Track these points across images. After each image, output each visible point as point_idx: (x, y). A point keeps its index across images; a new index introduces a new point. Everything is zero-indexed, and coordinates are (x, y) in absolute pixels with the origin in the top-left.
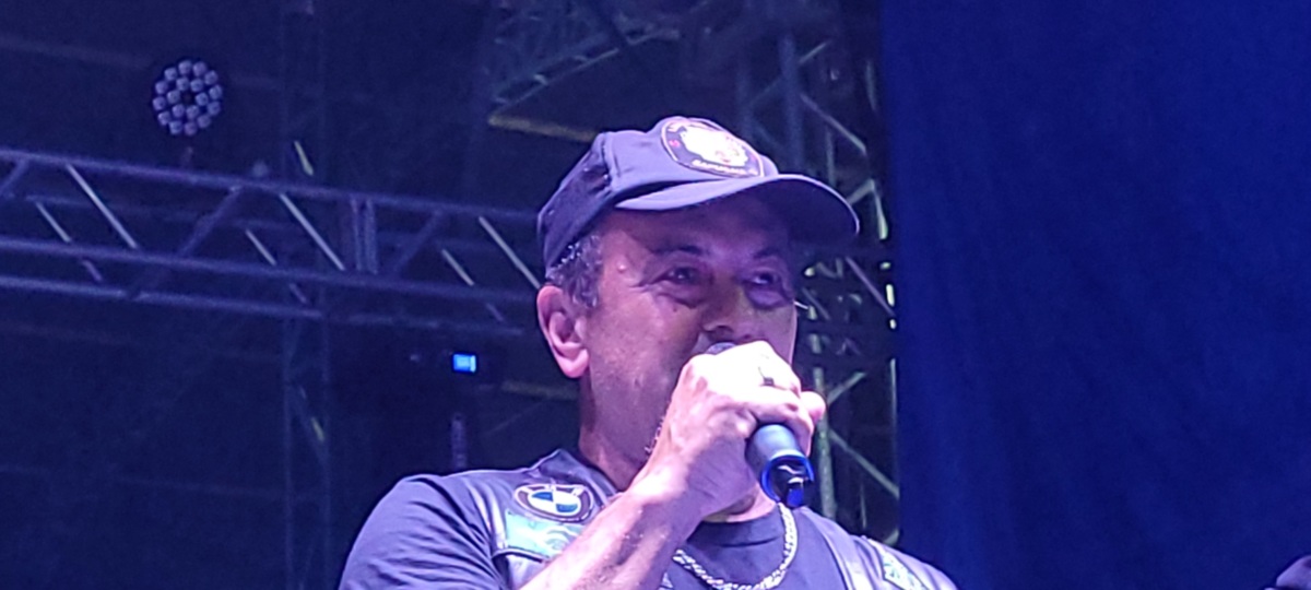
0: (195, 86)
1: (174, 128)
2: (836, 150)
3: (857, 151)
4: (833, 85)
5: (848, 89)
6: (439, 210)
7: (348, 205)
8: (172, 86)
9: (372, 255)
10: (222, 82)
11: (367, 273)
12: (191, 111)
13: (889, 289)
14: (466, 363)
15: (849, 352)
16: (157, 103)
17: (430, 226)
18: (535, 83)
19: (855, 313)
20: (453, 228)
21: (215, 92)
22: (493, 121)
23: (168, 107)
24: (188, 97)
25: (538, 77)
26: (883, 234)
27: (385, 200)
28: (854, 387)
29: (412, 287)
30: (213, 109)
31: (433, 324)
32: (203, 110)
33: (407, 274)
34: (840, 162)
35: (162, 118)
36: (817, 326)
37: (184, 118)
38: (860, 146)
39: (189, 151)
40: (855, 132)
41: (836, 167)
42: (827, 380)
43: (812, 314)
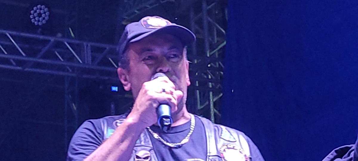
0: (42, 12)
1: (36, 23)
2: (217, 33)
3: (223, 33)
4: (216, 15)
5: (220, 16)
6: (108, 47)
7: (83, 45)
8: (36, 12)
9: (90, 59)
10: (49, 11)
11: (88, 64)
12: (41, 19)
14: (115, 89)
15: (220, 88)
16: (31, 16)
17: (106, 52)
19: (221, 77)
20: (112, 52)
21: (47, 14)
22: (124, 23)
23: (34, 18)
24: (40, 15)
25: (136, 11)
28: (220, 98)
30: (47, 18)
32: (44, 19)
33: (99, 64)
34: (218, 36)
35: (33, 20)
36: (211, 81)
37: (39, 21)
38: (224, 31)
39: (40, 30)
40: (222, 27)
41: (217, 37)
42: (213, 95)
43: (210, 77)
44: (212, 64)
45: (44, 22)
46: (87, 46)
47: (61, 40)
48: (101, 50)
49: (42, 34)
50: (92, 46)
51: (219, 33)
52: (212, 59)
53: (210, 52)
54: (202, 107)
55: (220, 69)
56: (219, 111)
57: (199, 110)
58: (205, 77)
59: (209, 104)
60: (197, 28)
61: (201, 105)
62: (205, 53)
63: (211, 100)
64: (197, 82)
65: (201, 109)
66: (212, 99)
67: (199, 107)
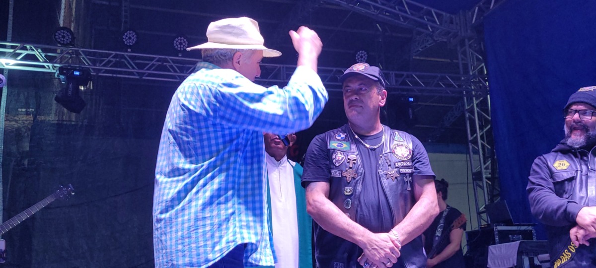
0: (363, 55)
2: (476, 59)
3: (480, 58)
4: (475, 47)
5: (478, 48)
6: (405, 73)
7: (389, 73)
8: (359, 55)
9: (394, 82)
10: (367, 54)
11: (393, 85)
12: (362, 59)
13: (487, 83)
14: (411, 99)
15: (480, 94)
17: (404, 76)
18: (419, 50)
19: (480, 87)
20: (408, 76)
21: (366, 55)
22: (414, 57)
23: (358, 59)
24: (361, 57)
25: (420, 49)
26: (486, 73)
27: (397, 72)
28: (481, 101)
29: (401, 87)
30: (366, 58)
31: (405, 93)
32: (364, 59)
33: (400, 85)
36: (474, 90)
40: (480, 55)
41: (477, 61)
42: (476, 99)
43: (473, 88)
44: (474, 79)
46: (392, 74)
48: (401, 76)
50: (395, 74)
51: (478, 59)
52: (474, 76)
53: (472, 72)
55: (480, 82)
56: (480, 110)
58: (470, 88)
59: (473, 106)
60: (462, 56)
61: (468, 106)
62: (468, 72)
63: (475, 103)
64: (464, 92)
65: (468, 109)
67: (467, 107)
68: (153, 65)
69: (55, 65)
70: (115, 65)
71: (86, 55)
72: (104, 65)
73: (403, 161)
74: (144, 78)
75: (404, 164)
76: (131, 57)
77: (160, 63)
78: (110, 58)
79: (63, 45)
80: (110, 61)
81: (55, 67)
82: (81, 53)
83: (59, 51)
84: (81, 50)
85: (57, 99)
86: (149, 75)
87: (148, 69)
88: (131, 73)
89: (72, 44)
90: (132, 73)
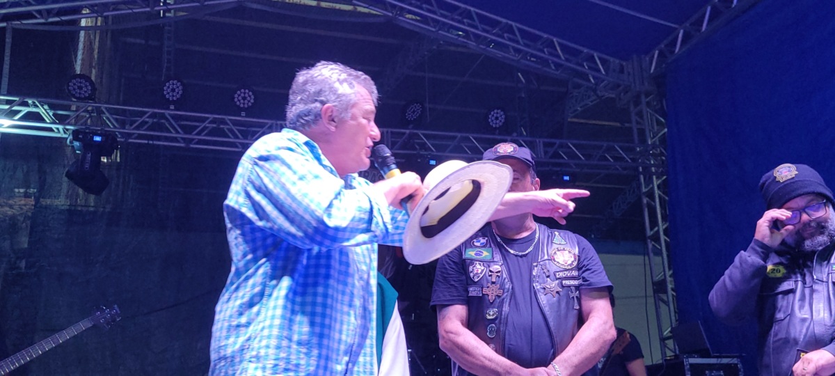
0: (498, 115)
1: (494, 126)
2: (657, 122)
3: (661, 121)
4: (655, 106)
5: (659, 106)
6: (558, 142)
7: (536, 141)
9: (543, 153)
10: (505, 114)
11: (541, 158)
12: (498, 121)
14: (566, 178)
15: (662, 171)
16: (490, 120)
17: (557, 145)
18: (577, 110)
19: (663, 161)
20: (561, 146)
21: (503, 117)
22: (569, 120)
23: (492, 121)
24: (497, 118)
25: (579, 109)
27: (546, 140)
28: (664, 180)
29: (553, 161)
30: (503, 121)
31: (558, 169)
32: (501, 121)
33: (551, 158)
34: (657, 125)
35: (491, 124)
36: (654, 165)
37: (496, 124)
38: (663, 120)
39: (498, 131)
40: (660, 116)
42: (657, 179)
43: (652, 162)
44: (654, 150)
45: (501, 124)
46: (540, 142)
47: (517, 138)
48: (552, 145)
49: (499, 134)
50: (544, 142)
51: (659, 123)
52: (654, 146)
53: (651, 140)
54: (647, 190)
55: (661, 154)
56: (663, 193)
57: (644, 193)
58: (648, 162)
59: (653, 188)
60: (637, 118)
61: (645, 187)
62: (646, 141)
64: (641, 168)
66: (656, 182)
67: (644, 190)
68: (205, 128)
69: (68, 127)
70: (151, 128)
71: (111, 114)
72: (137, 128)
73: (566, 270)
74: (192, 146)
75: (568, 274)
76: (174, 117)
77: (214, 125)
78: (145, 118)
79: (79, 99)
80: (144, 123)
81: (67, 130)
82: (104, 110)
83: (74, 108)
84: (103, 107)
85: (69, 175)
86: (200, 142)
87: (198, 134)
88: (175, 138)
89: (91, 98)
90: (175, 140)
